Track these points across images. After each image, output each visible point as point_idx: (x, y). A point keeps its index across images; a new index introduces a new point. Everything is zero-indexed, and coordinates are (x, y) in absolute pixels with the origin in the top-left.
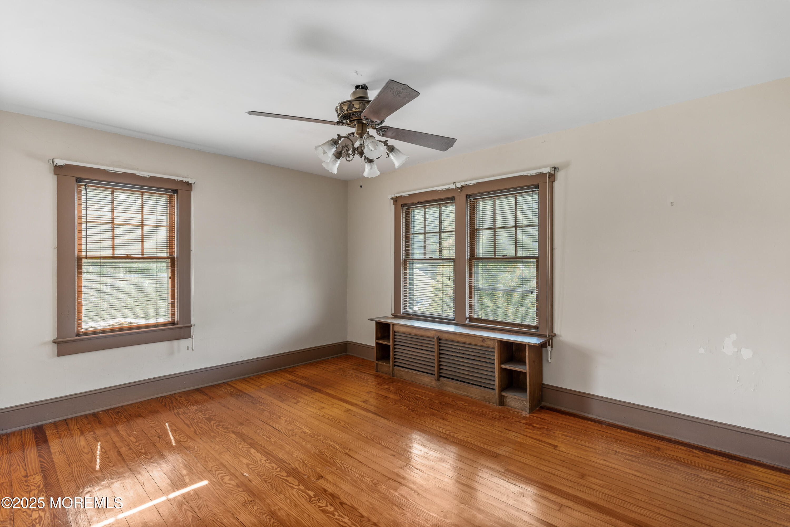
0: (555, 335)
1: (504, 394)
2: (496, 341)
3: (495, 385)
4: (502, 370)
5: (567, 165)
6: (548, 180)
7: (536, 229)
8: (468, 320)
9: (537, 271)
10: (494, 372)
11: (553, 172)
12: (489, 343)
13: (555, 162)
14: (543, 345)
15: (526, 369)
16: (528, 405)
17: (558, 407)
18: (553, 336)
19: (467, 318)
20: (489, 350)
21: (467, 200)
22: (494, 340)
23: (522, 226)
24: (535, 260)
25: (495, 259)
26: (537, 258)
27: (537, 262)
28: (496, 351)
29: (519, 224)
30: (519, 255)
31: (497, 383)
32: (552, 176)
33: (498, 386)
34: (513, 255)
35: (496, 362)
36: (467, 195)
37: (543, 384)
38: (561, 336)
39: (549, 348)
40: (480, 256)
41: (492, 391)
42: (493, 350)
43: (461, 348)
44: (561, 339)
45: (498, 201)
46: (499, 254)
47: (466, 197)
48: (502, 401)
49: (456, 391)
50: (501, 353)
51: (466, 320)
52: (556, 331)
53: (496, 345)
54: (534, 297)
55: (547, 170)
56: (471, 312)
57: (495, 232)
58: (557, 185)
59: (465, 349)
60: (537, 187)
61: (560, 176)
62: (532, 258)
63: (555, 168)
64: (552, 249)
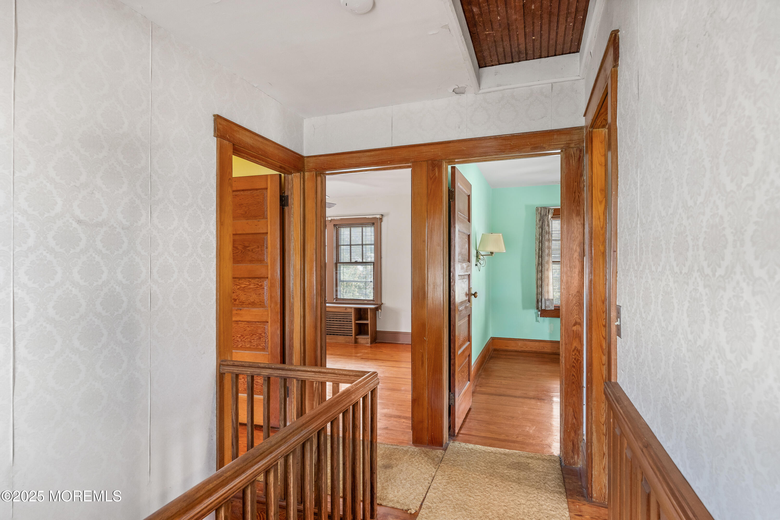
0: (383, 303)
1: (357, 337)
2: (353, 308)
3: (352, 333)
4: (357, 324)
5: (388, 214)
6: (379, 221)
7: (373, 246)
8: (335, 300)
9: (374, 270)
10: (352, 326)
11: (381, 217)
12: (349, 310)
13: (382, 212)
14: (377, 309)
15: (369, 322)
16: (369, 340)
17: (384, 341)
18: (382, 304)
19: (334, 299)
20: (349, 314)
21: (334, 228)
22: (351, 308)
23: (366, 245)
24: (372, 264)
25: (351, 263)
26: (373, 263)
27: (374, 265)
28: (353, 314)
29: (364, 243)
30: (364, 261)
31: (353, 332)
32: (381, 219)
33: (354, 334)
34: (361, 261)
35: (353, 320)
36: (334, 225)
37: (377, 331)
38: (385, 304)
39: (380, 311)
40: (342, 261)
41: (351, 337)
42: (351, 314)
43: (333, 315)
44: (386, 305)
45: (352, 229)
46: (353, 261)
47: (334, 226)
48: (356, 342)
49: (330, 341)
50: (356, 315)
51: (334, 300)
52: (383, 302)
53: (353, 311)
54: (372, 284)
55: (378, 216)
56: (337, 295)
57: (351, 247)
58: (383, 224)
59: (335, 315)
60: (373, 224)
61: (384, 219)
62: (371, 263)
63: (382, 215)
64: (381, 258)
